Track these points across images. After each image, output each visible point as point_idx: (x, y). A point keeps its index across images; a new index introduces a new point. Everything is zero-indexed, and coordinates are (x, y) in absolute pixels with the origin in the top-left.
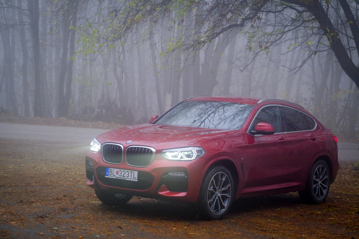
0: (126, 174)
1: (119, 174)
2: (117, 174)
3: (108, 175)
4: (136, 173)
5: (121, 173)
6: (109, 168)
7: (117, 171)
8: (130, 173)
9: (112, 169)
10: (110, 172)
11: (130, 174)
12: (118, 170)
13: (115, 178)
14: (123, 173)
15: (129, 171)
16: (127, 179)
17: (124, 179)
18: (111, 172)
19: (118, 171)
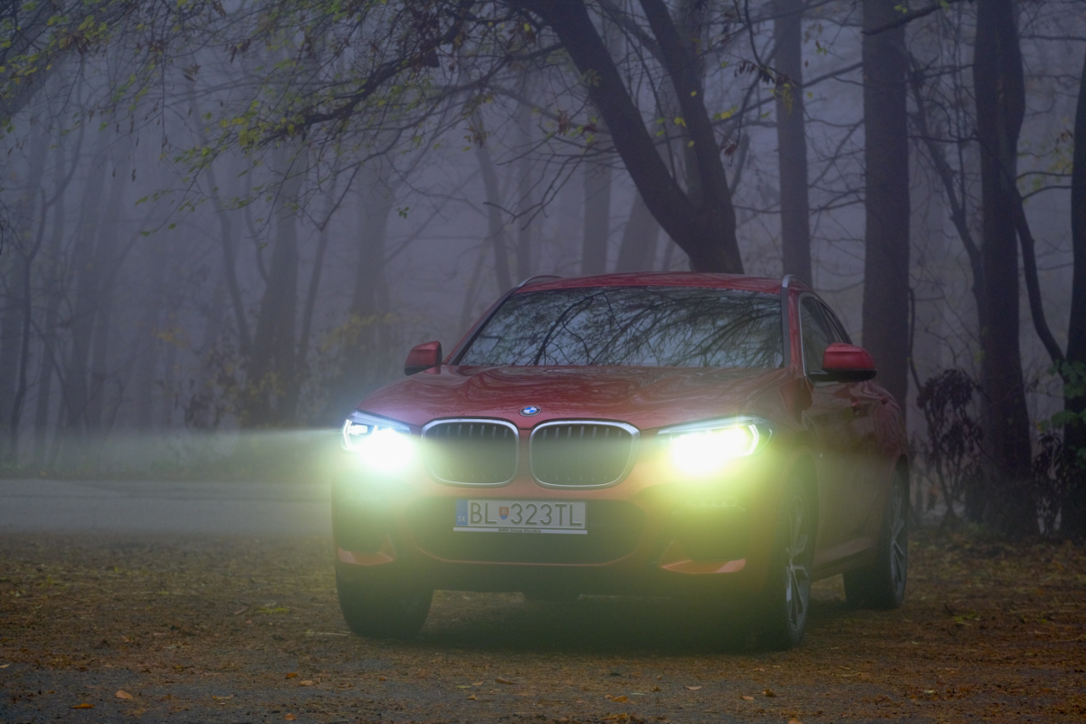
1: (513, 515)
2: (504, 517)
7: (501, 509)
10: (473, 513)
13: (497, 530)
16: (543, 531)
17: (532, 531)
18: (478, 513)
19: (507, 509)
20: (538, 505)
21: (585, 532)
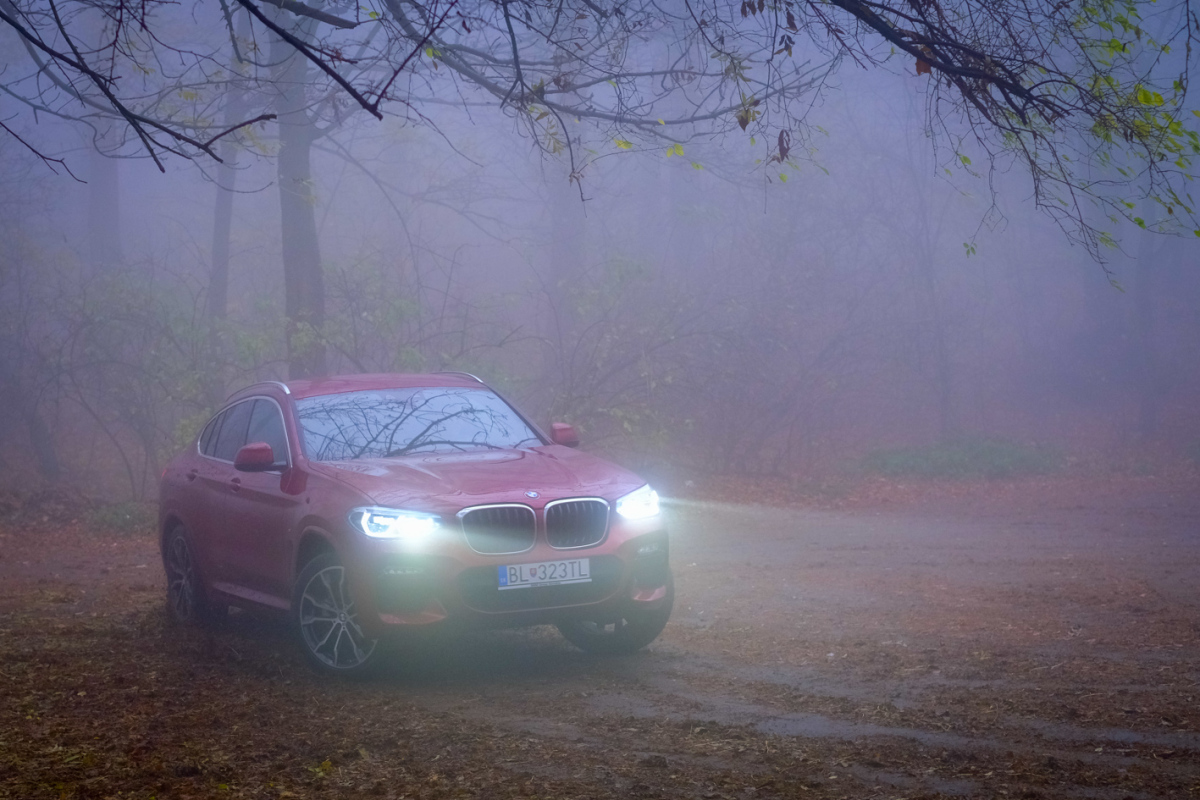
0: (560, 571)
1: (540, 573)
2: (533, 575)
3: (505, 584)
4: (585, 564)
5: (544, 572)
6: (508, 567)
8: (569, 567)
9: (517, 567)
10: (511, 575)
11: (569, 570)
12: (536, 565)
14: (549, 571)
15: (566, 562)
18: (515, 574)
20: (557, 563)
21: (590, 580)
